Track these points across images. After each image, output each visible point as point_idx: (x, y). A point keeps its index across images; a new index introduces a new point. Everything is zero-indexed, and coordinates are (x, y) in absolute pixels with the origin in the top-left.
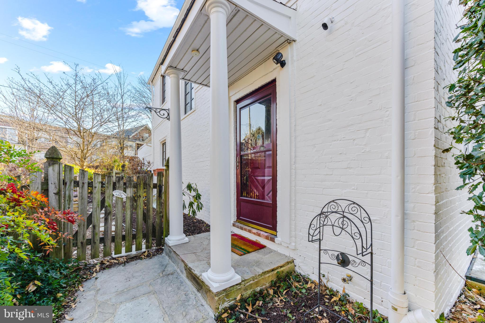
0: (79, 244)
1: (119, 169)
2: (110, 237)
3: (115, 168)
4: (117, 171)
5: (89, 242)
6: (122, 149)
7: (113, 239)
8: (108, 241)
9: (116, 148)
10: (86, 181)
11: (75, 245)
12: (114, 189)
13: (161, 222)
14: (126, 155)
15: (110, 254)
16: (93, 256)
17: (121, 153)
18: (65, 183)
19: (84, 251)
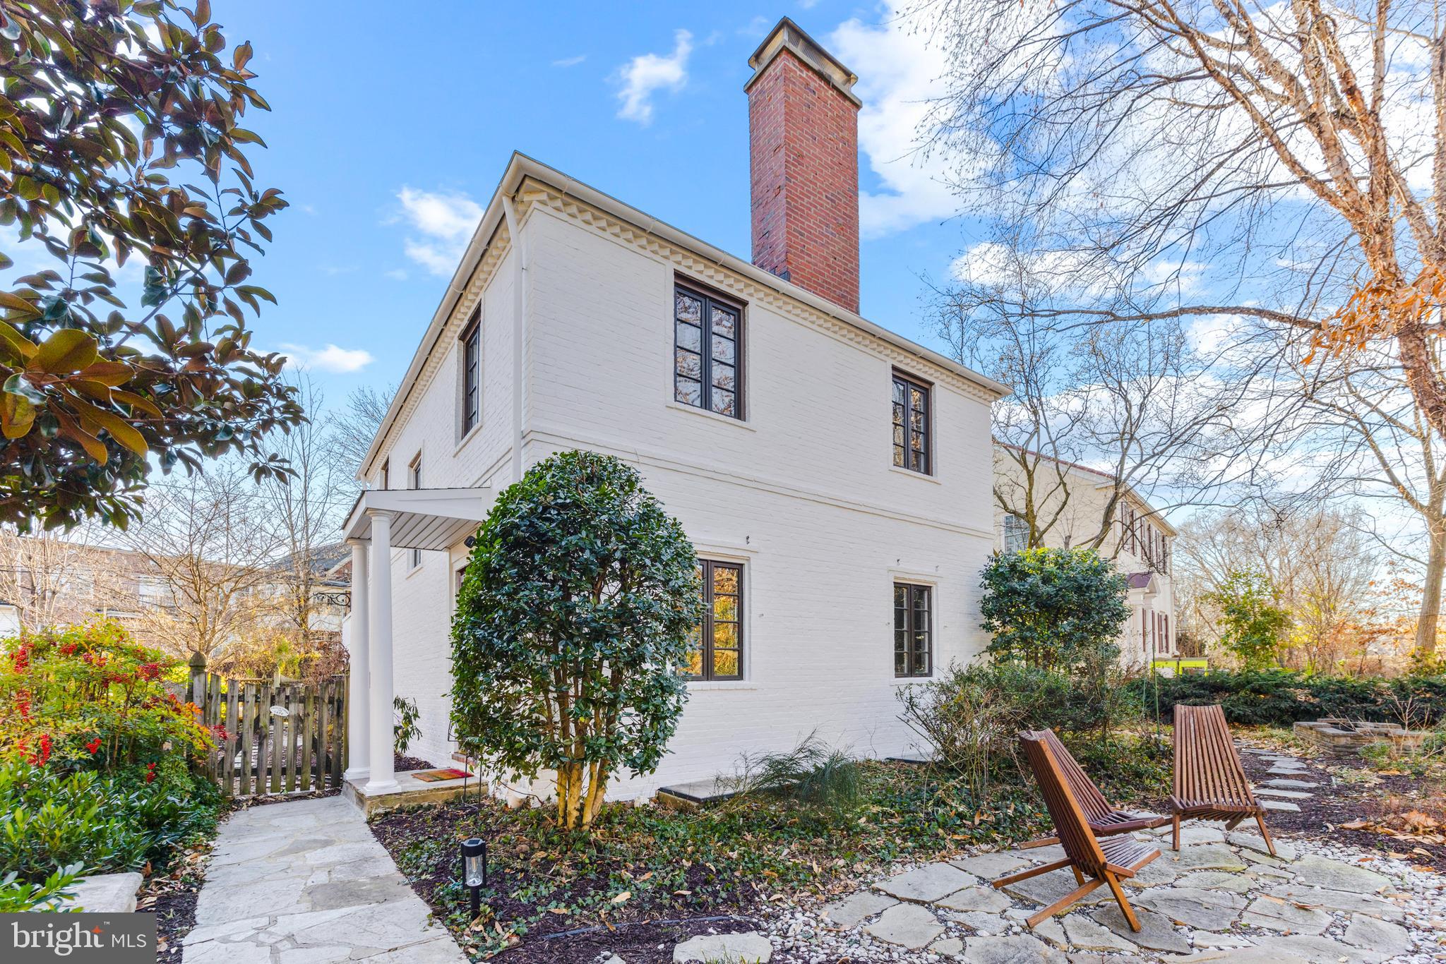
0: (226, 774)
1: (291, 670)
2: (265, 769)
3: (281, 670)
4: (285, 679)
5: (238, 773)
6: (303, 612)
7: (269, 772)
8: (263, 774)
9: (286, 608)
10: (236, 694)
11: (221, 775)
12: (272, 703)
13: (339, 756)
14: (314, 629)
15: (265, 793)
16: (243, 792)
17: (300, 625)
18: (210, 697)
19: (231, 784)
